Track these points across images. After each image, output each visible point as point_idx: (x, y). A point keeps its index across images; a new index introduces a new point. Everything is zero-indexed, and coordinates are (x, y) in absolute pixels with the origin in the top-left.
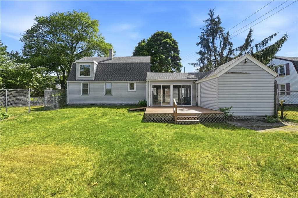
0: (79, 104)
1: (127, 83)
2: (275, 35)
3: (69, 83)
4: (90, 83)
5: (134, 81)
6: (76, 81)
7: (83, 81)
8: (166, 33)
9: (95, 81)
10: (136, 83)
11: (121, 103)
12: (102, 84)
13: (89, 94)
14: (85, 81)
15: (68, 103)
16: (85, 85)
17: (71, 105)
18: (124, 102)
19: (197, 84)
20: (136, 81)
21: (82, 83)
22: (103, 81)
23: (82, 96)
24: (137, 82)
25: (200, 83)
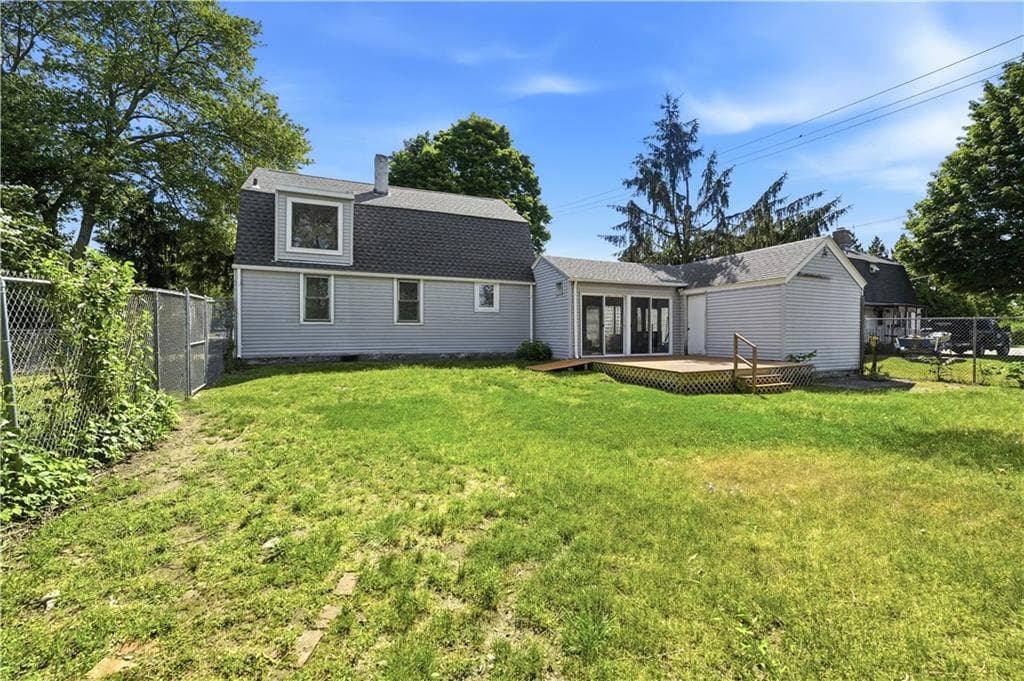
0: (294, 358)
1: (473, 283)
2: (820, 194)
3: (242, 270)
4: (335, 276)
5: (494, 278)
6: (274, 265)
7: (307, 266)
8: (498, 129)
9: (357, 270)
10: (501, 284)
11: (454, 351)
12: (389, 283)
13: (332, 318)
14: (315, 266)
15: (239, 356)
16: (317, 285)
17: (257, 362)
18: (463, 348)
19: (688, 296)
20: (500, 278)
21: (305, 274)
22: (389, 272)
23: (301, 325)
24: (504, 282)
25: (703, 294)
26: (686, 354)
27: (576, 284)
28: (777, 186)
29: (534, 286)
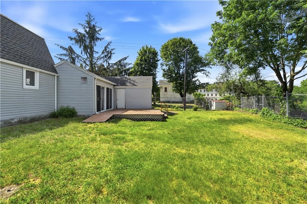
1: (22, 68)
10: (40, 72)
19: (117, 88)
25: (125, 88)
26: (117, 108)
27: (96, 79)
28: (125, 59)
29: (57, 76)
